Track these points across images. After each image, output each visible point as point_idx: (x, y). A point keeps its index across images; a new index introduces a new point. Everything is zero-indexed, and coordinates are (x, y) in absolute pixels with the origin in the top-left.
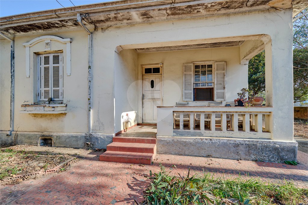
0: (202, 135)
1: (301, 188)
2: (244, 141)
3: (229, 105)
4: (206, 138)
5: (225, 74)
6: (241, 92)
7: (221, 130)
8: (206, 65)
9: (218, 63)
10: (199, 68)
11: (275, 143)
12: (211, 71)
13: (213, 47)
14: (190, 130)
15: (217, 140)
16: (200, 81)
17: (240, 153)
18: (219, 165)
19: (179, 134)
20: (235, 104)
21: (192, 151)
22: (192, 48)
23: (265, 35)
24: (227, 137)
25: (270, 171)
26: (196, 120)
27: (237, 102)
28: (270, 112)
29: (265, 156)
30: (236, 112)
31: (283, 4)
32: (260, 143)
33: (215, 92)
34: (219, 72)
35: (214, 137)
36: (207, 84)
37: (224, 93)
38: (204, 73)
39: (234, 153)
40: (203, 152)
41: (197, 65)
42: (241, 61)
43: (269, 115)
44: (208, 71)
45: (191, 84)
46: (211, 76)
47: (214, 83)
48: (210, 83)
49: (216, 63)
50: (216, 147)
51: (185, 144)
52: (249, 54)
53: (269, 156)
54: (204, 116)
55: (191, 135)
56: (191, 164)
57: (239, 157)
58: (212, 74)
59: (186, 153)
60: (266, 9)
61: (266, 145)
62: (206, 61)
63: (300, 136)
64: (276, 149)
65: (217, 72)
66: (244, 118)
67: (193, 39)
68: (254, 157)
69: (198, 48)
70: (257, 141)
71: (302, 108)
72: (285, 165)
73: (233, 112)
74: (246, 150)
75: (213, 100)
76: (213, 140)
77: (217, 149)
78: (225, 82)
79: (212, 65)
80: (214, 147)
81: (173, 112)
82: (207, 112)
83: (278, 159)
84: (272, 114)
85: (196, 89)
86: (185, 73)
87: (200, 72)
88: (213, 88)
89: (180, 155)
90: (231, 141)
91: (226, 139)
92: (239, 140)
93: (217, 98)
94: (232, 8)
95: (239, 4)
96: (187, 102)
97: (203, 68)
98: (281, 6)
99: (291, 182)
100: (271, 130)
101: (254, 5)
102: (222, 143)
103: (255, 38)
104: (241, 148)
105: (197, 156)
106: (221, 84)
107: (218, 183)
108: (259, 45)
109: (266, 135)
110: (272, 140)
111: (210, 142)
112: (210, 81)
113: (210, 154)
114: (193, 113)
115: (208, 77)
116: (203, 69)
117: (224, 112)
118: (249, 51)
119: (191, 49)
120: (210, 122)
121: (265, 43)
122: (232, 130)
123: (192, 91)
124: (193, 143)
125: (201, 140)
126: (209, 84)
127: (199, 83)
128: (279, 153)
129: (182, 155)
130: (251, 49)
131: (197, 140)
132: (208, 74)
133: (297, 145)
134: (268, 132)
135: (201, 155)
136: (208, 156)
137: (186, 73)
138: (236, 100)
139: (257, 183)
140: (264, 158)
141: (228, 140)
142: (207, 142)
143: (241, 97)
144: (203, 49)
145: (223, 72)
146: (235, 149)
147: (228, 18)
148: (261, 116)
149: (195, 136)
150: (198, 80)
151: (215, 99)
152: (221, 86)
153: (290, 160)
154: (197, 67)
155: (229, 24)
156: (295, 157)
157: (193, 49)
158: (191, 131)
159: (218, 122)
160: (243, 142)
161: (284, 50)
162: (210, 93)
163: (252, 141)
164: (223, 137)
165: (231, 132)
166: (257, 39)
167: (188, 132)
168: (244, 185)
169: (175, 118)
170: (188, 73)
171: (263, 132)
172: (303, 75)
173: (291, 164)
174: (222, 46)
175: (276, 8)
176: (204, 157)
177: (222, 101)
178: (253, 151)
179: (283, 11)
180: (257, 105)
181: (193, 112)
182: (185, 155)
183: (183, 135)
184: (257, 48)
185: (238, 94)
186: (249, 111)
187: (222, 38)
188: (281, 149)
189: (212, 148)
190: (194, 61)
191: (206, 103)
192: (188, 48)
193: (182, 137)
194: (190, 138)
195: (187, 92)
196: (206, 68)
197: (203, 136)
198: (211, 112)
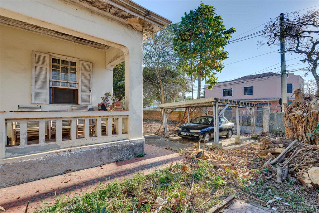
0: (59, 147)
1: (145, 174)
2: (107, 145)
3: (93, 109)
4: (64, 150)
5: (91, 76)
6: (105, 96)
7: (84, 138)
8: (68, 61)
9: (83, 62)
10: (59, 63)
11: (131, 142)
12: (75, 70)
13: (77, 42)
14: (40, 143)
15: (78, 149)
16: (60, 79)
17: (103, 158)
18: (80, 179)
19: (17, 153)
20: (99, 108)
21: (42, 172)
22: (47, 33)
23: (124, 46)
24: (90, 145)
25: (127, 168)
26: (52, 129)
27: (100, 106)
28: (128, 116)
29: (124, 155)
30: (100, 117)
31: (137, 26)
32: (120, 144)
33: (80, 94)
34: (84, 72)
35: (75, 147)
36: (69, 84)
37: (89, 96)
38: (65, 70)
39: (97, 159)
40: (59, 169)
41: (55, 59)
42: (107, 66)
43: (127, 118)
44: (71, 69)
45: (46, 82)
46: (75, 75)
47: (78, 84)
48: (74, 83)
49: (81, 62)
50: (77, 159)
51: (30, 165)
52: (113, 61)
53: (127, 154)
54: (62, 123)
55: (41, 151)
56: (38, 191)
57: (102, 163)
58: (76, 73)
59: (31, 177)
60: (125, 23)
61: (124, 145)
62: (69, 56)
63: (148, 132)
64: (131, 147)
65: (82, 72)
66: (107, 122)
67: (45, 20)
68: (115, 159)
69: (57, 37)
70: (118, 143)
71: (150, 111)
72: (137, 158)
73: (97, 117)
74: (108, 154)
75: (77, 104)
76: (73, 151)
77: (78, 160)
78: (91, 85)
79: (76, 63)
80: (74, 159)
81: (6, 120)
82: (65, 118)
83: (133, 155)
84: (130, 117)
85: (53, 89)
86: (35, 64)
87: (59, 68)
88: (77, 90)
89: (19, 184)
90: (94, 148)
91: (89, 147)
92: (102, 145)
93: (82, 101)
94: (96, 7)
95: (103, 7)
96: (39, 105)
97: (64, 64)
98: (136, 27)
99: (139, 172)
100: (128, 132)
101: (116, 15)
102: (84, 152)
103: (117, 46)
104: (104, 152)
105: (51, 177)
106: (86, 86)
107: (75, 203)
108: (121, 55)
109: (125, 136)
110: (129, 139)
111: (69, 155)
112: (74, 81)
113: (69, 169)
114: (44, 121)
115: (71, 76)
116: (65, 66)
117: (87, 117)
118: (113, 58)
119: (47, 35)
120: (70, 129)
121: (125, 54)
122: (96, 136)
123: (48, 91)
124: (44, 160)
125: (56, 154)
126: (72, 85)
127: (59, 82)
128: (133, 150)
129: (23, 182)
130: (115, 57)
131: (49, 155)
132: (71, 72)
133: (144, 141)
134: (126, 133)
135: (56, 174)
136: (67, 172)
137: (37, 65)
138: (100, 104)
139: (115, 185)
140: (123, 157)
141: (91, 148)
142: (64, 154)
143: (104, 101)
144: (64, 40)
145: (89, 73)
146: (98, 155)
147: (92, 15)
148: (121, 119)
149: (48, 150)
150: (57, 78)
151: (80, 102)
152: (87, 88)
153: (140, 154)
154: (55, 60)
155: (92, 22)
156: (143, 150)
157: (49, 36)
158: (40, 145)
159: (80, 129)
160: (106, 147)
161: (137, 64)
162: (74, 95)
163: (114, 144)
164: (86, 145)
165: (94, 138)
166: (118, 48)
167: (35, 147)
168: (103, 192)
169: (14, 128)
170: (41, 66)
171: (123, 133)
172: (150, 87)
173: (141, 157)
174: (88, 45)
175: (132, 27)
176: (60, 174)
177: (87, 105)
178: (114, 154)
179: (137, 32)
180: (118, 109)
181: (44, 119)
182: (29, 181)
183: (27, 152)
184: (119, 57)
185: (102, 98)
186: (112, 115)
187: (85, 34)
188: (135, 146)
189: (71, 161)
190: (51, 52)
191: (68, 107)
192: (41, 32)
193: (22, 157)
194: (39, 155)
195: (38, 91)
196: (68, 65)
197: (60, 149)
198: (71, 117)
